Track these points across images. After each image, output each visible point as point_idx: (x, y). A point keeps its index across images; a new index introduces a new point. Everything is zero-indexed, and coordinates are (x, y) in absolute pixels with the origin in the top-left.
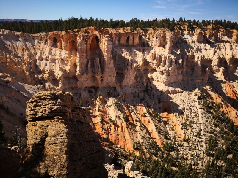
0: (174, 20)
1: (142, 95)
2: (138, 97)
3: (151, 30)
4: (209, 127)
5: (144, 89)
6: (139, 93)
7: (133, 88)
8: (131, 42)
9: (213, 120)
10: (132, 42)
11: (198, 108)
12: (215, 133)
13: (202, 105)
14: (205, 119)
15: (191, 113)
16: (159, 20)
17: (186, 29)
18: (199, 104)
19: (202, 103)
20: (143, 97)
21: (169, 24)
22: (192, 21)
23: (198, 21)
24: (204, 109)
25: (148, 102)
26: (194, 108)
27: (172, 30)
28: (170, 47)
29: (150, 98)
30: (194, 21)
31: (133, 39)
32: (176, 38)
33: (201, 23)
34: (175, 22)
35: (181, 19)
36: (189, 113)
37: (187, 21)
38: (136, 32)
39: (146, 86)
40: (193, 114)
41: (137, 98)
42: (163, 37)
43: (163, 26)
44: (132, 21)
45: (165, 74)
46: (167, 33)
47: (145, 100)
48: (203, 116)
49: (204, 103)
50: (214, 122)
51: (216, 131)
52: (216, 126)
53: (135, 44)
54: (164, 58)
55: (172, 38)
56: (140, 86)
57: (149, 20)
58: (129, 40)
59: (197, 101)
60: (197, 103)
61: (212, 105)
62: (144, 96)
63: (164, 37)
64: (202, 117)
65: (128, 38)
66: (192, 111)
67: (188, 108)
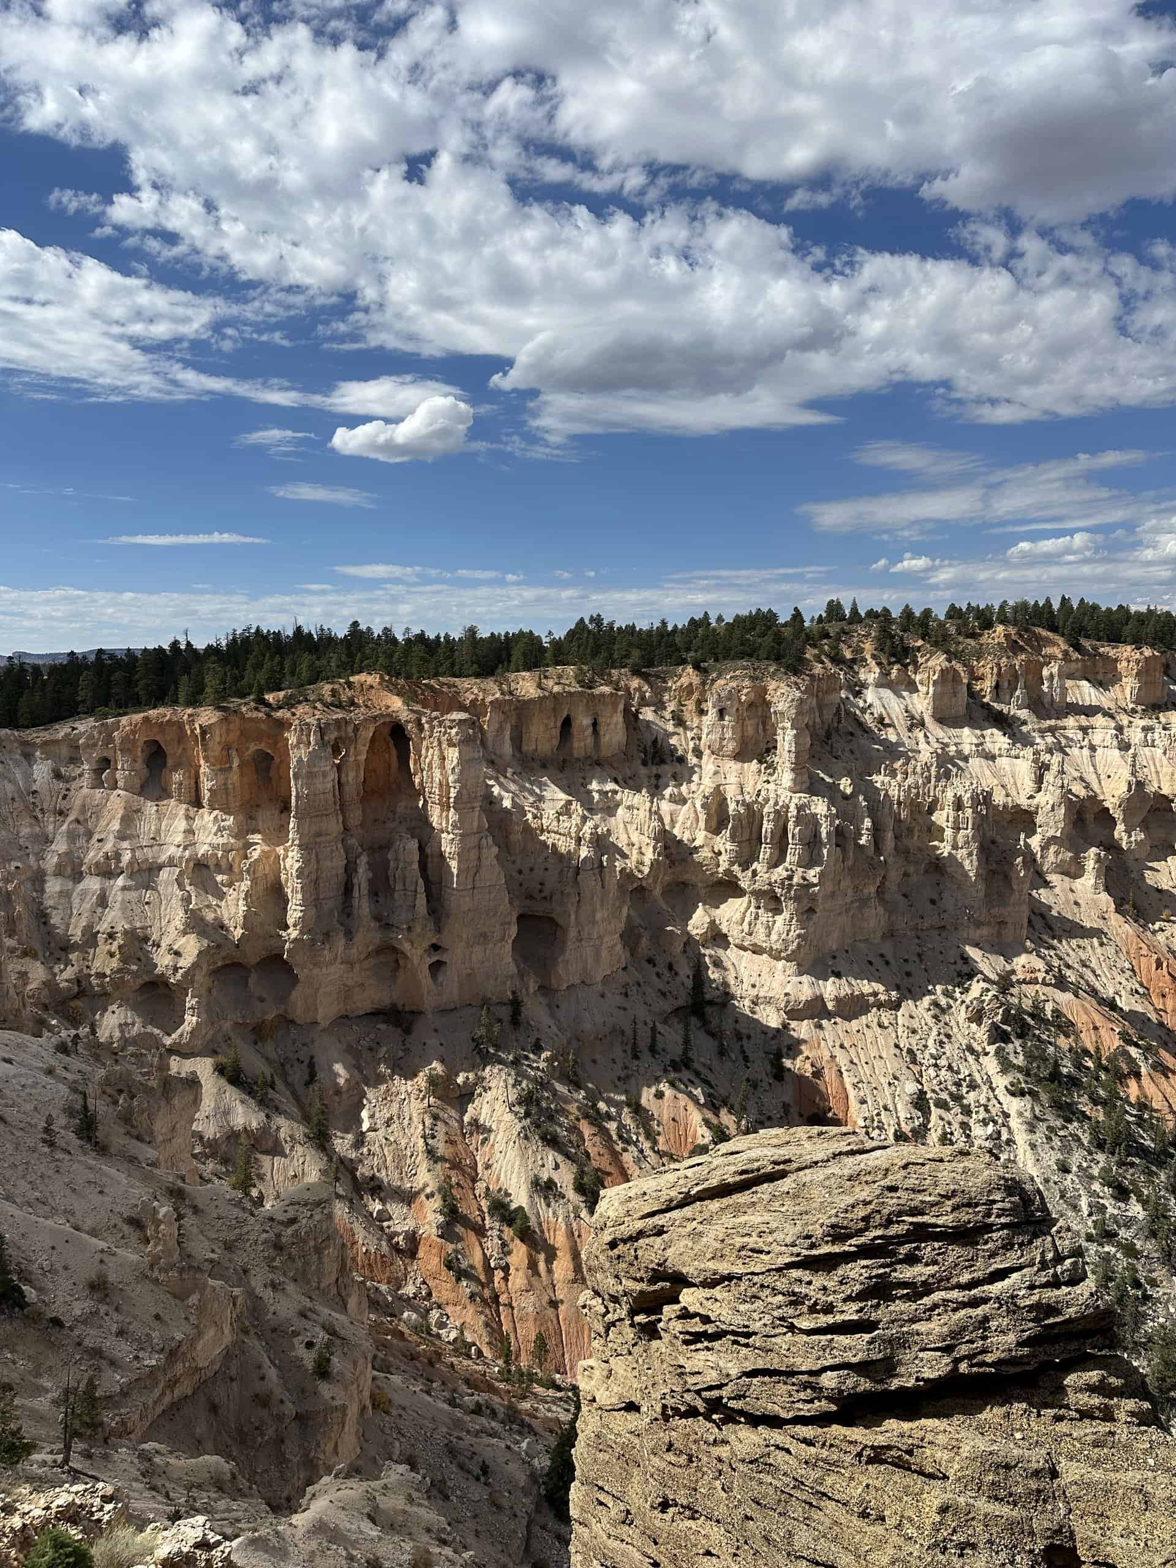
0: (797, 616)
1: (672, 1037)
2: (653, 1049)
3: (688, 676)
4: (1084, 1203)
5: (681, 1002)
6: (654, 1030)
7: (620, 1000)
8: (582, 742)
9: (1101, 1157)
10: (590, 741)
11: (1001, 1093)
12: (1123, 1233)
13: (1019, 1069)
14: (1051, 1158)
15: (965, 1126)
16: (720, 619)
17: (869, 660)
18: (1006, 1066)
19: (1020, 1061)
20: (680, 1052)
21: (778, 638)
22: (895, 614)
23: (927, 613)
24: (1033, 1094)
25: (711, 1077)
26: (983, 1094)
27: (796, 667)
28: (798, 754)
29: (722, 1052)
30: (908, 613)
31: (595, 724)
32: (821, 707)
33: (942, 625)
34: (806, 624)
35: (834, 609)
36: (956, 1126)
37: (871, 614)
38: (606, 689)
39: (689, 983)
40: (978, 1131)
41: (646, 1056)
42: (751, 705)
43: (749, 652)
44: (579, 630)
45: (789, 909)
46: (772, 685)
47: (696, 1066)
48: (1039, 1137)
49: (1029, 1056)
50: (1106, 1170)
51: (1129, 1223)
52: (1122, 1193)
53: (605, 752)
54: (776, 821)
55: (806, 707)
56: (660, 985)
57: (664, 623)
58: (575, 730)
59: (991, 1049)
60: (991, 1064)
61: (1079, 1066)
62: (687, 1041)
63: (759, 707)
64: (1033, 1146)
65: (567, 723)
66: (967, 1111)
67: (944, 1096)
